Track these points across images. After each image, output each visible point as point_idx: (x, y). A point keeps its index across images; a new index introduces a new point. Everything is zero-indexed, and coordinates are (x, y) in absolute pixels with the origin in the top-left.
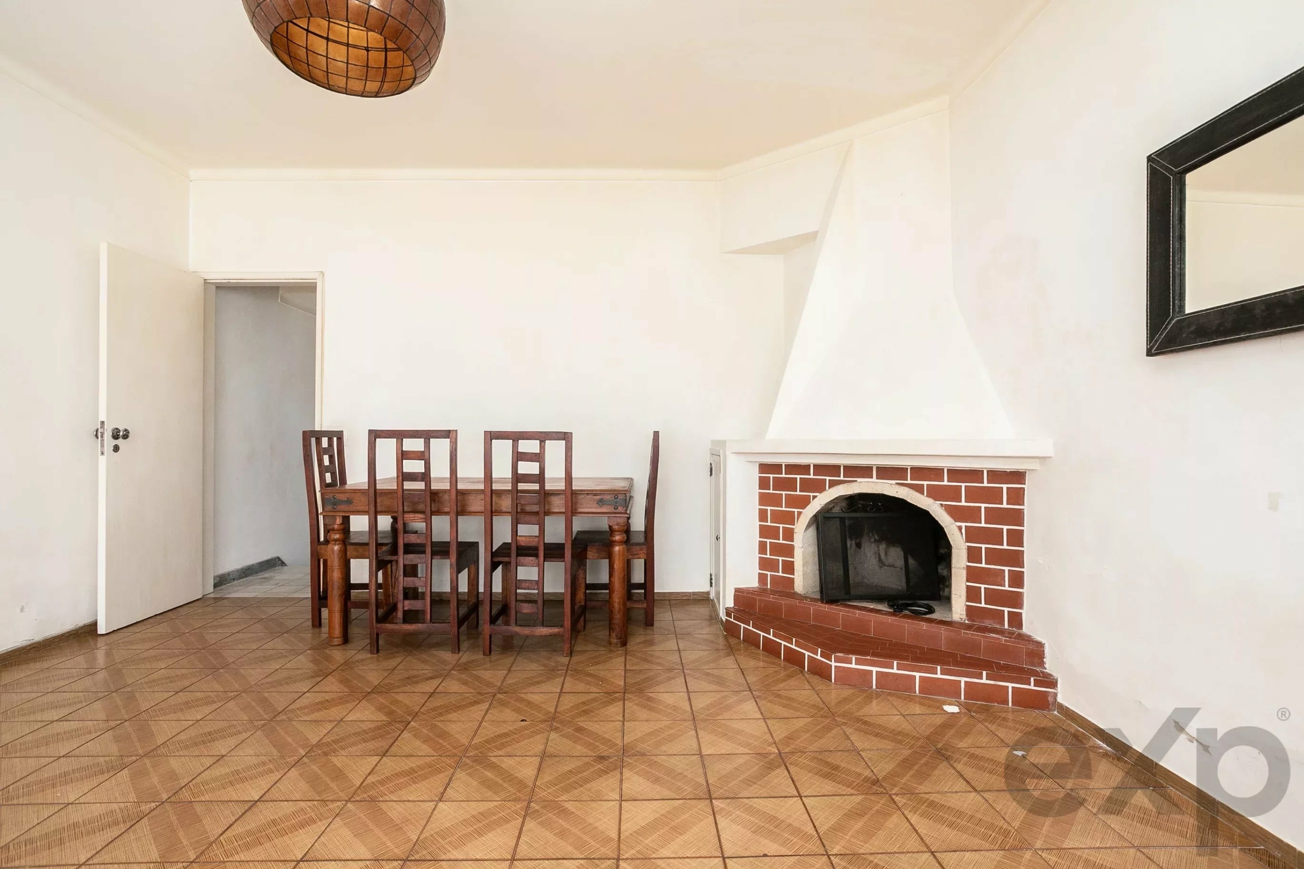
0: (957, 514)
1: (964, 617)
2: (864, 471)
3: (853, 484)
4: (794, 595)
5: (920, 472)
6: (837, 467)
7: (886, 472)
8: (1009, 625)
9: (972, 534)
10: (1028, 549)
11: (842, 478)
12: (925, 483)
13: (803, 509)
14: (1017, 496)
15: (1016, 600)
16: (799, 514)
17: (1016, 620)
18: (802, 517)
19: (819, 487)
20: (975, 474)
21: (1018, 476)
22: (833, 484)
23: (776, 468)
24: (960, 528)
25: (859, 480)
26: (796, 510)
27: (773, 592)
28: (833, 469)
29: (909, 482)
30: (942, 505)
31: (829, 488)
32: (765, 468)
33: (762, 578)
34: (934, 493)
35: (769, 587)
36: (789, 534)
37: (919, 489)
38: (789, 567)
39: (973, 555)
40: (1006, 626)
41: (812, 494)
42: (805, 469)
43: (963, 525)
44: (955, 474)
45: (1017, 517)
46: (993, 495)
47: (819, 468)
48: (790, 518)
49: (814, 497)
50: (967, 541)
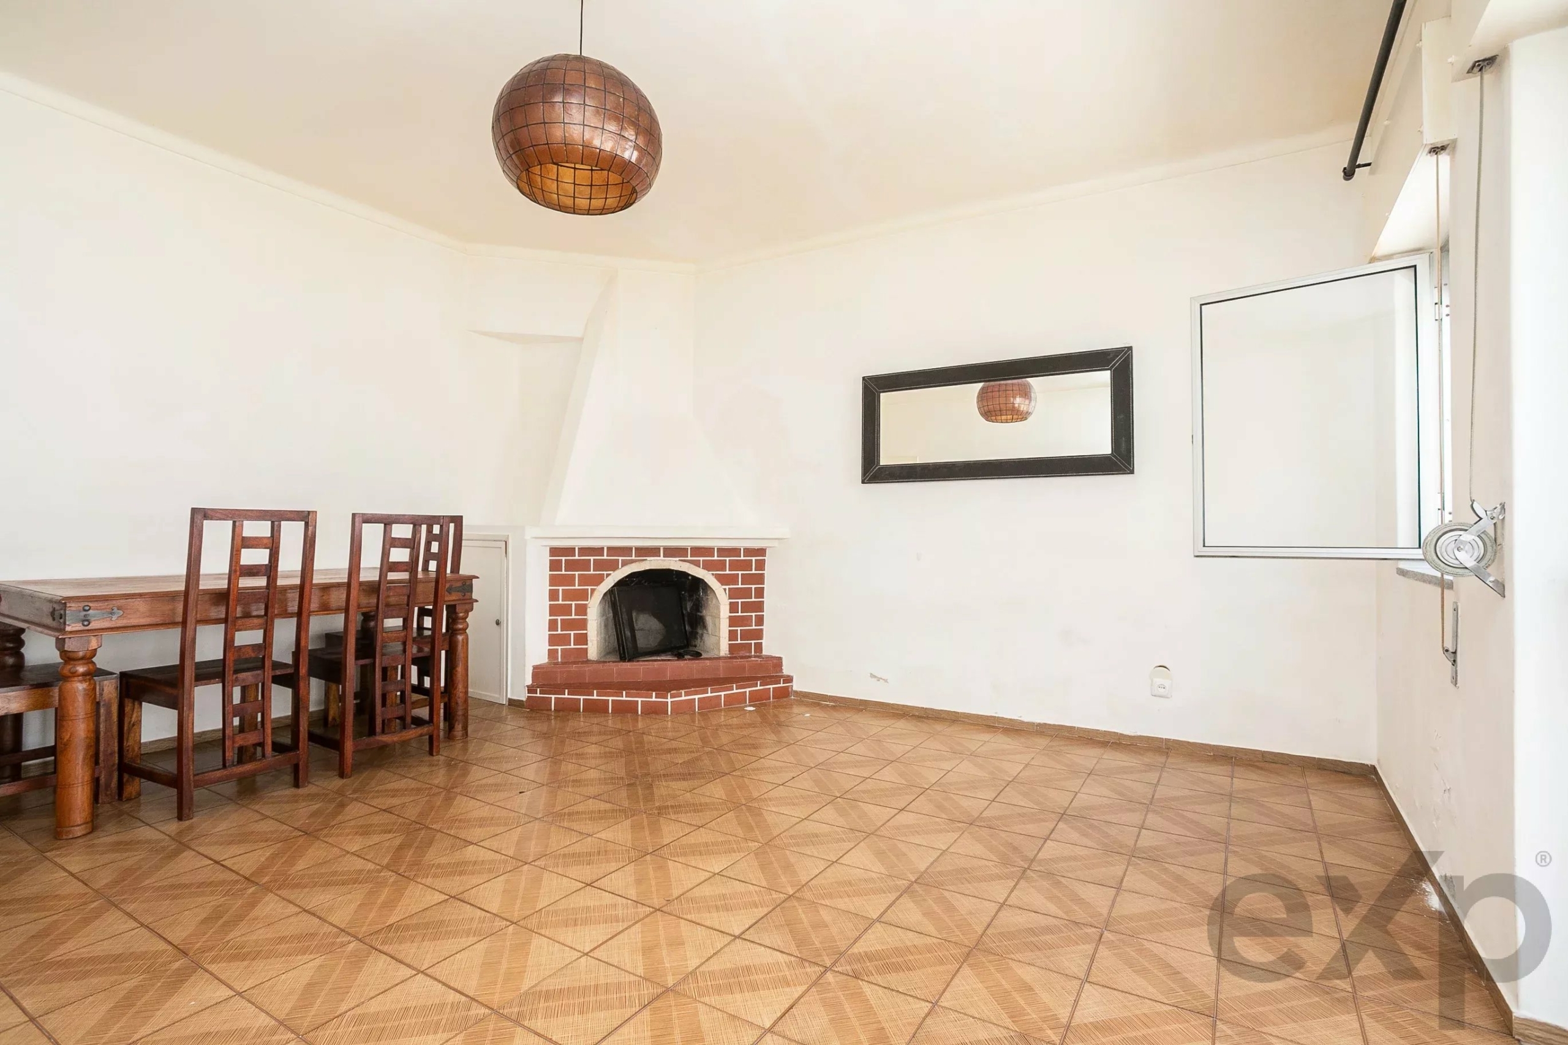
0: (723, 580)
1: (728, 652)
2: (653, 551)
3: (644, 562)
4: (588, 661)
5: (697, 551)
6: (630, 549)
7: (671, 552)
8: (755, 652)
9: (733, 594)
10: (767, 600)
11: (633, 558)
12: (701, 559)
13: (597, 586)
14: (761, 565)
15: (758, 634)
16: (593, 591)
17: (759, 647)
18: (596, 593)
19: (613, 566)
20: (735, 551)
21: (761, 552)
22: (625, 564)
23: (570, 551)
24: (725, 590)
25: (648, 558)
26: (589, 588)
27: (563, 663)
28: (626, 551)
29: (689, 558)
30: (713, 574)
31: (622, 566)
32: (554, 551)
33: (552, 654)
34: (708, 566)
35: (560, 660)
36: (582, 610)
37: (696, 564)
38: (583, 639)
39: (733, 608)
40: (753, 653)
41: (605, 573)
42: (599, 551)
43: (727, 587)
44: (722, 551)
45: (760, 579)
46: (747, 565)
47: (612, 550)
48: (583, 595)
49: (608, 575)
50: (729, 599)
